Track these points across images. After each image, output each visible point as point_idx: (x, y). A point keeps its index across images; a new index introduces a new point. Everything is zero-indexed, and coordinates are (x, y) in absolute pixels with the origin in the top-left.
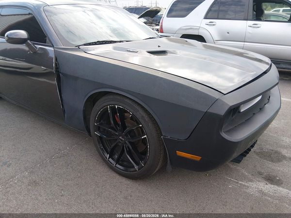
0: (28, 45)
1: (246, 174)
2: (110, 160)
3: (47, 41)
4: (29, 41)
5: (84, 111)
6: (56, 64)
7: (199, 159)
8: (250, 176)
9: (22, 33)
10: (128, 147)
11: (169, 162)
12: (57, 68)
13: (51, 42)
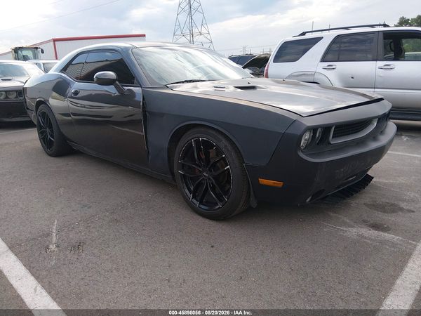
0: (116, 87)
1: (348, 221)
2: (194, 200)
3: (135, 81)
4: (117, 82)
5: (169, 149)
6: (143, 103)
7: (281, 186)
8: (352, 223)
9: (111, 74)
10: (212, 183)
11: (252, 193)
12: (144, 107)
13: (139, 82)
